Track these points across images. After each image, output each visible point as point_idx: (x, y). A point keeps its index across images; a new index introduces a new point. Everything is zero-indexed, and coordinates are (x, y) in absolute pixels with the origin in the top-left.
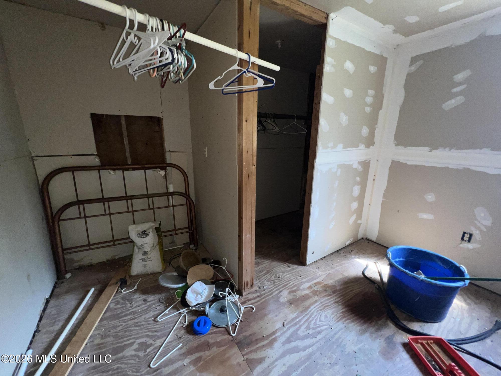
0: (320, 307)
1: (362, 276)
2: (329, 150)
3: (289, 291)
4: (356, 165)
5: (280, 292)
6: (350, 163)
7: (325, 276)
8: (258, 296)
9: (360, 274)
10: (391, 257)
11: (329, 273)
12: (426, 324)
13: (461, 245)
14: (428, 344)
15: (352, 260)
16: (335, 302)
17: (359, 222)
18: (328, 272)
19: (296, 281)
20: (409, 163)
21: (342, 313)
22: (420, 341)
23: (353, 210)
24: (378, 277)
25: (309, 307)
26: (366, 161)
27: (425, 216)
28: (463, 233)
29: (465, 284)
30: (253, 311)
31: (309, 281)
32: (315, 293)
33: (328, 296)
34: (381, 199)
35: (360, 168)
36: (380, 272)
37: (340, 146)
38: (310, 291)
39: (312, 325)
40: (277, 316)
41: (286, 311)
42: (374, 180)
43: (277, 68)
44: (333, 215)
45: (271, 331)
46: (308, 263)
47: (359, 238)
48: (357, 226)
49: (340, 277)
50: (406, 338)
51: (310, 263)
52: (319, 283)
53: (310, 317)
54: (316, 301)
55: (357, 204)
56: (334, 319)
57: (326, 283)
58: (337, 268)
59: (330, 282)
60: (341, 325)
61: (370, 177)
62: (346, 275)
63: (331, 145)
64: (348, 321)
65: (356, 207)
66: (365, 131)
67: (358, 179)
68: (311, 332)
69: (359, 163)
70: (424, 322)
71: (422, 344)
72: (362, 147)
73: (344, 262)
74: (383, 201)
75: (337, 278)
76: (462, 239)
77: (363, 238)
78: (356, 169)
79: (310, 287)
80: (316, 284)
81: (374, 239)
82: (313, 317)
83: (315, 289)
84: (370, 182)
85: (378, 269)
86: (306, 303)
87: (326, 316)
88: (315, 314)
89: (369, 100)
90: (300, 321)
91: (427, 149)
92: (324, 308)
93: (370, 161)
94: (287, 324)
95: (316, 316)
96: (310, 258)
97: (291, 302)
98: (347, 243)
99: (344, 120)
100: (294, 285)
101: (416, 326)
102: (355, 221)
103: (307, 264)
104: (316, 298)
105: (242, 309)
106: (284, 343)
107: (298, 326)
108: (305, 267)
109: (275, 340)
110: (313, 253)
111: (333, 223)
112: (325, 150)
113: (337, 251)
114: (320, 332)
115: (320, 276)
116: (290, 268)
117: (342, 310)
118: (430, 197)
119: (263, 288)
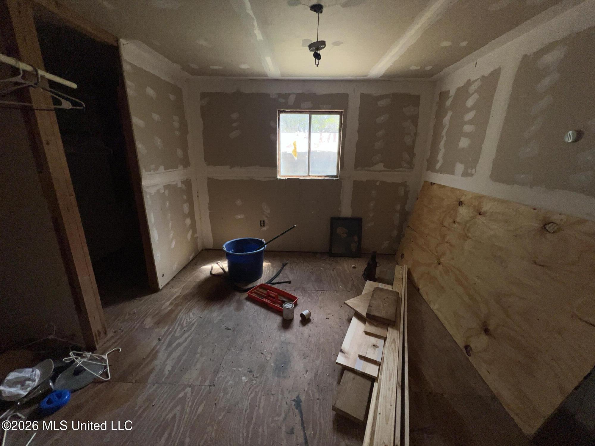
0: (186, 311)
1: (211, 276)
2: (152, 172)
3: (151, 316)
4: (180, 185)
5: (143, 322)
6: (174, 183)
7: (181, 289)
8: (119, 339)
9: (209, 274)
10: (226, 249)
11: (184, 286)
12: (254, 282)
13: (261, 230)
14: (257, 290)
15: (199, 269)
16: (197, 302)
17: (196, 236)
18: (182, 286)
19: (155, 307)
20: (220, 179)
21: (204, 305)
22: (253, 291)
23: (188, 226)
24: (221, 271)
25: (176, 316)
26: (187, 179)
27: (239, 217)
28: (260, 221)
29: (265, 248)
30: (120, 351)
31: (168, 300)
32: (177, 305)
33: (190, 301)
34: (208, 211)
35: (184, 187)
36: (222, 267)
37: (162, 168)
38: (172, 306)
39: (185, 325)
40: (149, 339)
41: (157, 330)
42: (198, 196)
43: (74, 86)
44: (172, 234)
45: (149, 350)
46: (161, 287)
47: (199, 251)
48: (194, 240)
49: (194, 284)
50: (246, 295)
51: (163, 286)
52: (177, 297)
53: (180, 322)
54: (181, 310)
55: (190, 220)
56: (200, 312)
57: (184, 294)
58: (189, 280)
59: (187, 292)
60: (206, 312)
61: (195, 194)
62: (199, 280)
63: (153, 167)
64: (210, 307)
65: (190, 223)
66: (180, 152)
67: (185, 197)
68: (185, 329)
69: (183, 182)
70: (253, 282)
71: (255, 293)
72: (181, 167)
73: (194, 272)
74: (209, 212)
75: (191, 287)
76: (261, 226)
77: (202, 250)
78: (181, 188)
79: (171, 304)
80: (175, 299)
81: (211, 247)
82: (183, 320)
83: (176, 302)
84: (195, 198)
85: (220, 266)
86: (173, 316)
87: (193, 314)
88: (184, 318)
89: (176, 125)
90: (174, 328)
91: (228, 167)
92: (190, 310)
93: (191, 179)
94: (162, 338)
95: (185, 318)
96: (162, 282)
97: (158, 323)
98: (191, 258)
99: (159, 143)
100: (154, 310)
101: (250, 286)
102: (192, 236)
103: (160, 289)
104: (180, 307)
105: (105, 357)
106: (166, 350)
107: (173, 333)
108: (159, 292)
109: (157, 352)
110: (163, 276)
111: (174, 243)
112: (149, 173)
113: (185, 267)
114: (193, 324)
115: (176, 292)
116: (142, 301)
117: (204, 303)
118: (238, 202)
119: (120, 329)
